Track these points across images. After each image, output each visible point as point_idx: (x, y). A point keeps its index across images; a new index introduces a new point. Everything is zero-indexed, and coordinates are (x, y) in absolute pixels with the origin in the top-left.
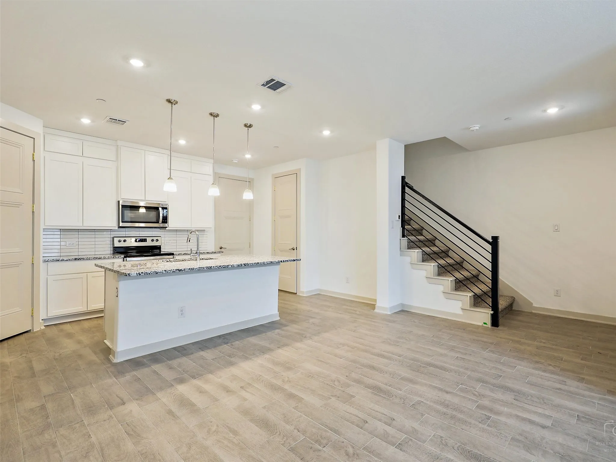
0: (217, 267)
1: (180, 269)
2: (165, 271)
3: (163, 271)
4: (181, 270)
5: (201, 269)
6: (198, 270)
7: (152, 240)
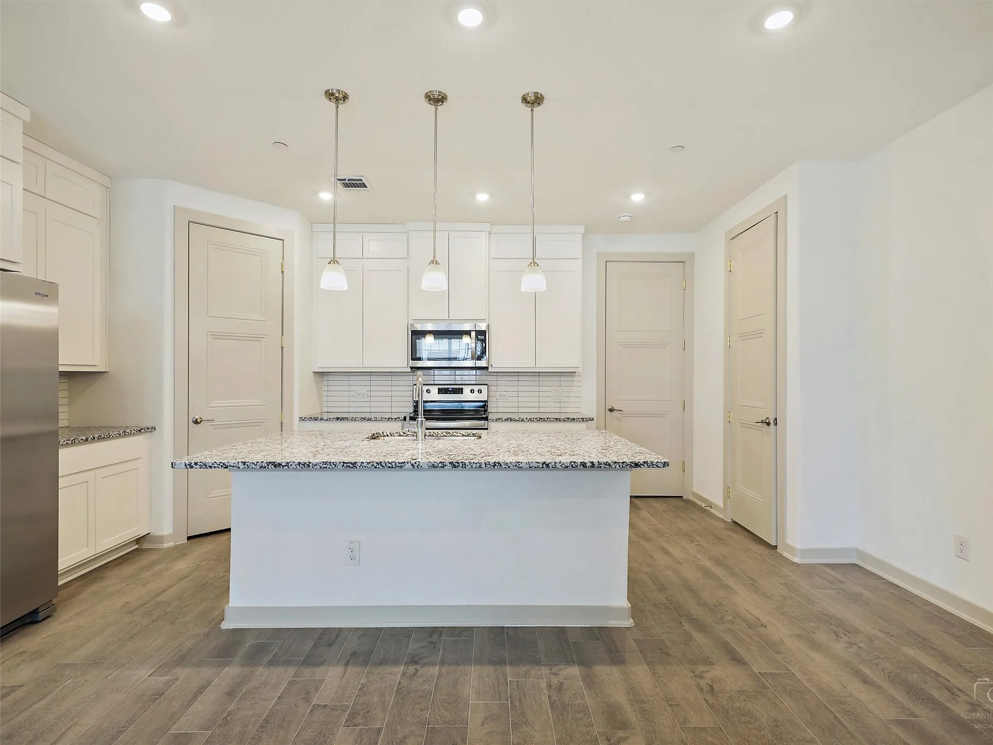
0: (370, 465)
1: (278, 462)
2: (244, 463)
3: (240, 463)
4: (280, 464)
5: (329, 466)
6: (321, 467)
7: (472, 391)
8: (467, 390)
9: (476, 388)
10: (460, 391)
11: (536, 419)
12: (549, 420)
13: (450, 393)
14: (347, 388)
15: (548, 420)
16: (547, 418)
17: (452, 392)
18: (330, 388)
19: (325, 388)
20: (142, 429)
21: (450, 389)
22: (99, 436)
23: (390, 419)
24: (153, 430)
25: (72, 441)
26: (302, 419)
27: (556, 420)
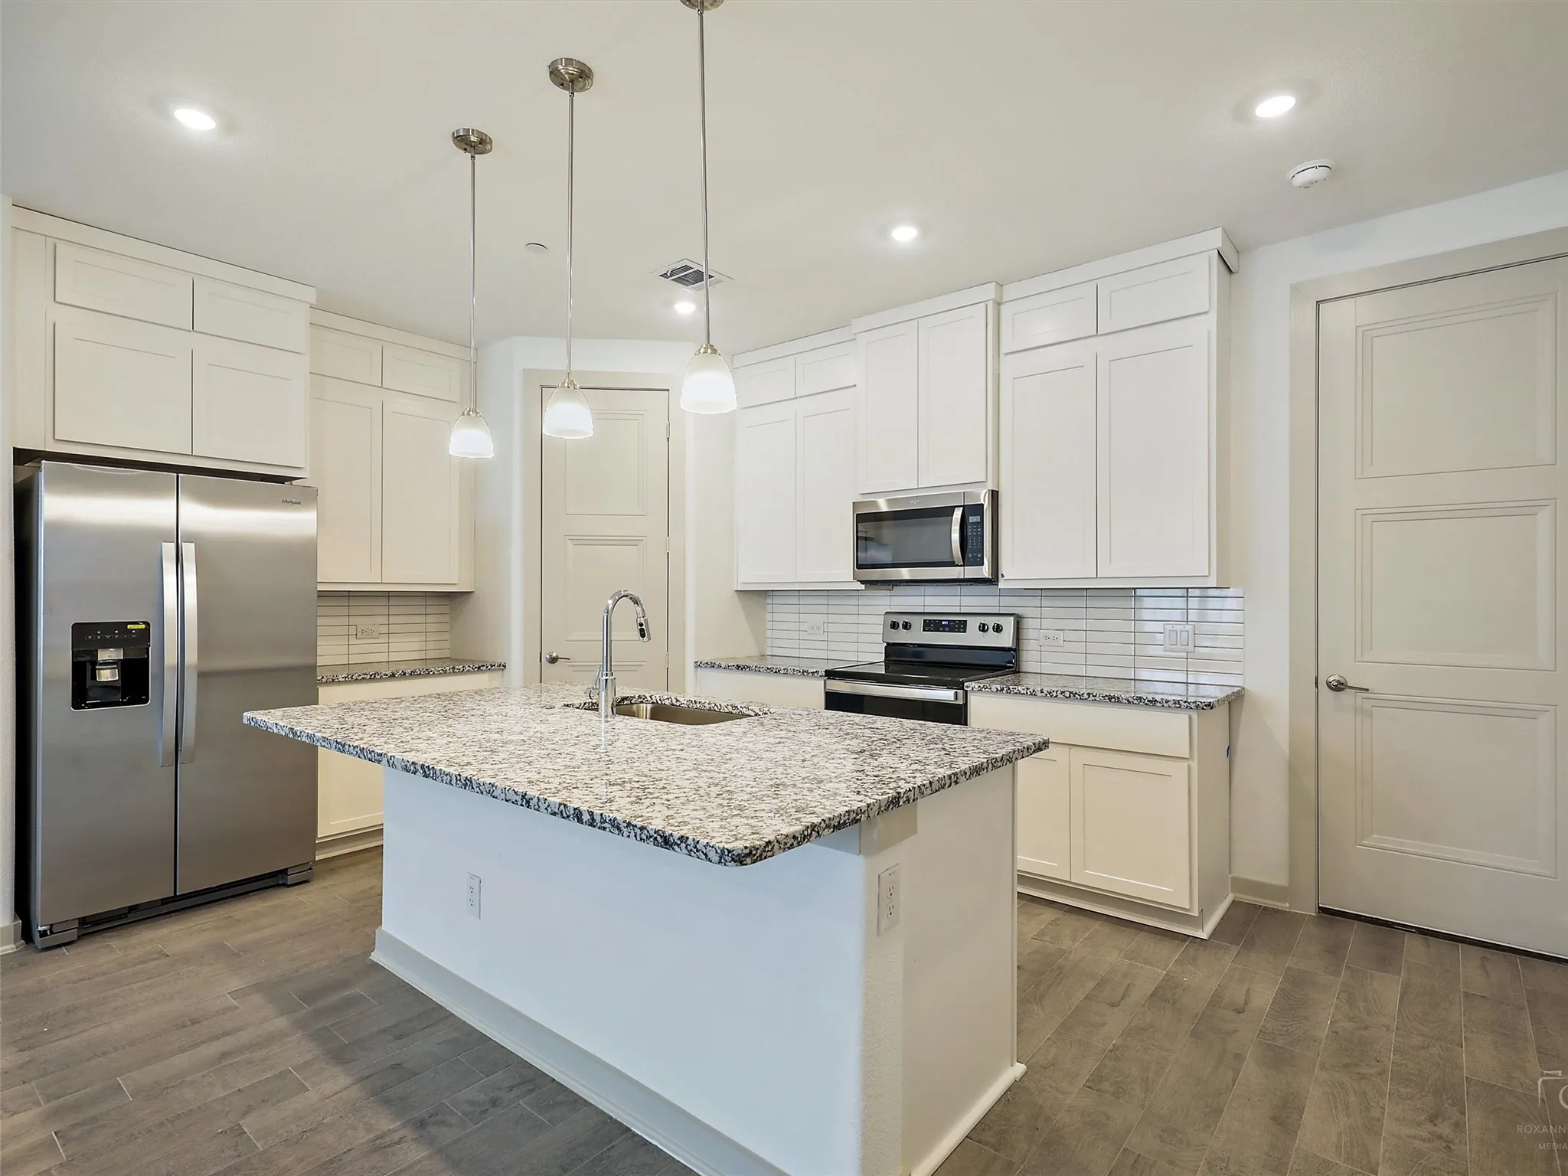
7: (983, 628)
8: (973, 623)
9: (991, 622)
10: (960, 627)
11: (1062, 693)
12: (1092, 698)
13: (944, 631)
14: (796, 617)
15: (1090, 697)
16: (1089, 694)
17: (946, 629)
18: (776, 617)
19: (769, 617)
20: (483, 666)
21: (943, 623)
22: (412, 671)
23: (805, 674)
24: (502, 667)
25: (371, 676)
26: (698, 665)
27: (1110, 699)
